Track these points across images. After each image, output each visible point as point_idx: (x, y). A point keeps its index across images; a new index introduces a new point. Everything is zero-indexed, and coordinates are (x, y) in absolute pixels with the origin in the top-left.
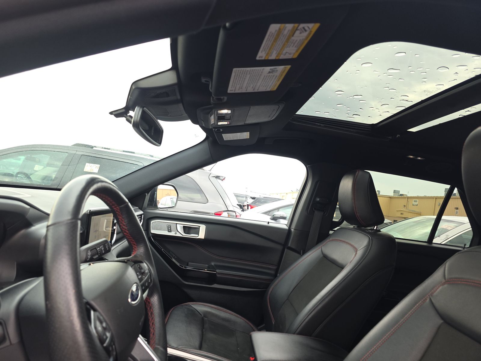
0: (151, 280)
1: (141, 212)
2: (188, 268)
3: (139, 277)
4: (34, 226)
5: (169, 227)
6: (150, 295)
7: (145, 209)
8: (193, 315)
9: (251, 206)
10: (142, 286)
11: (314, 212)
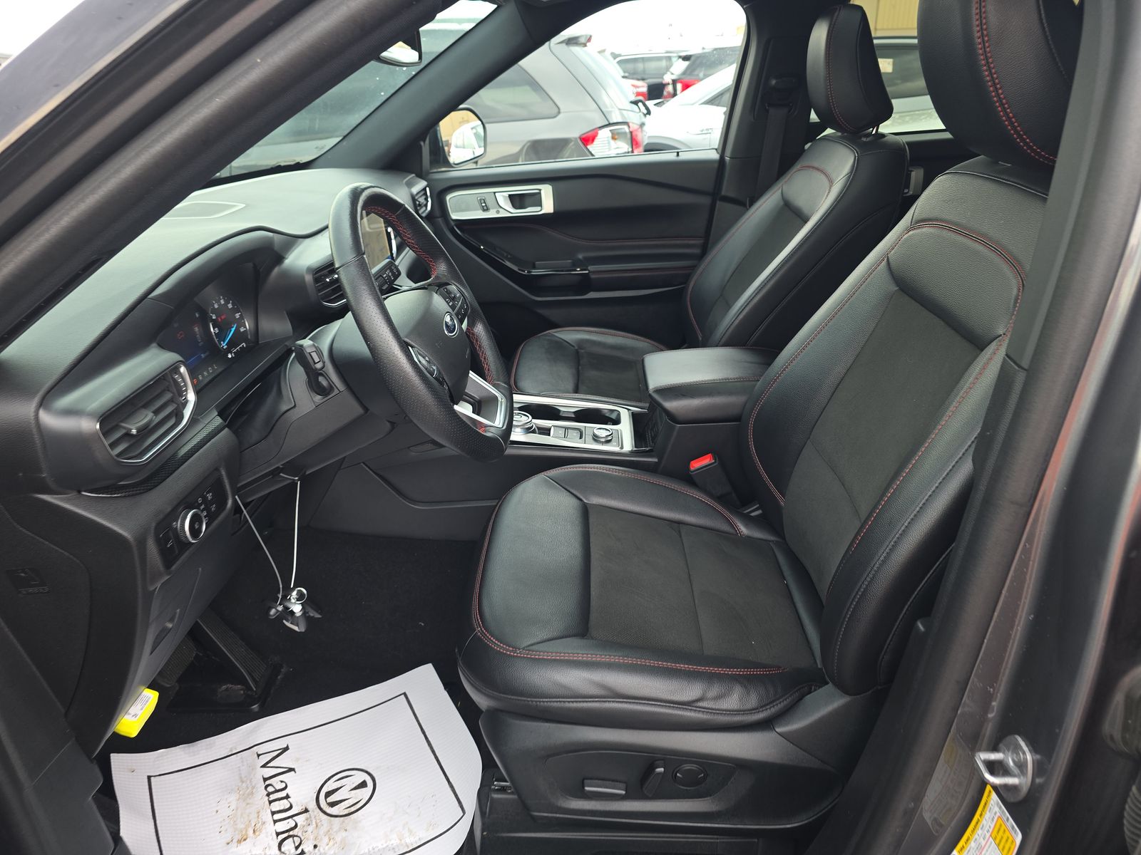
0: (467, 305)
1: (423, 184)
2: (535, 272)
3: (450, 304)
4: (287, 259)
5: (483, 201)
6: (471, 325)
7: (429, 173)
8: (559, 349)
9: (681, 82)
10: (457, 315)
11: (768, 111)
